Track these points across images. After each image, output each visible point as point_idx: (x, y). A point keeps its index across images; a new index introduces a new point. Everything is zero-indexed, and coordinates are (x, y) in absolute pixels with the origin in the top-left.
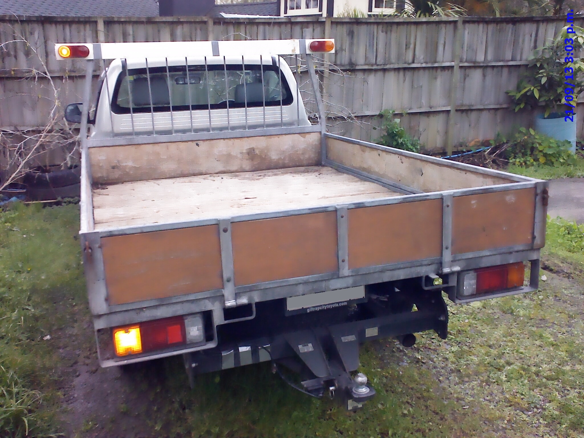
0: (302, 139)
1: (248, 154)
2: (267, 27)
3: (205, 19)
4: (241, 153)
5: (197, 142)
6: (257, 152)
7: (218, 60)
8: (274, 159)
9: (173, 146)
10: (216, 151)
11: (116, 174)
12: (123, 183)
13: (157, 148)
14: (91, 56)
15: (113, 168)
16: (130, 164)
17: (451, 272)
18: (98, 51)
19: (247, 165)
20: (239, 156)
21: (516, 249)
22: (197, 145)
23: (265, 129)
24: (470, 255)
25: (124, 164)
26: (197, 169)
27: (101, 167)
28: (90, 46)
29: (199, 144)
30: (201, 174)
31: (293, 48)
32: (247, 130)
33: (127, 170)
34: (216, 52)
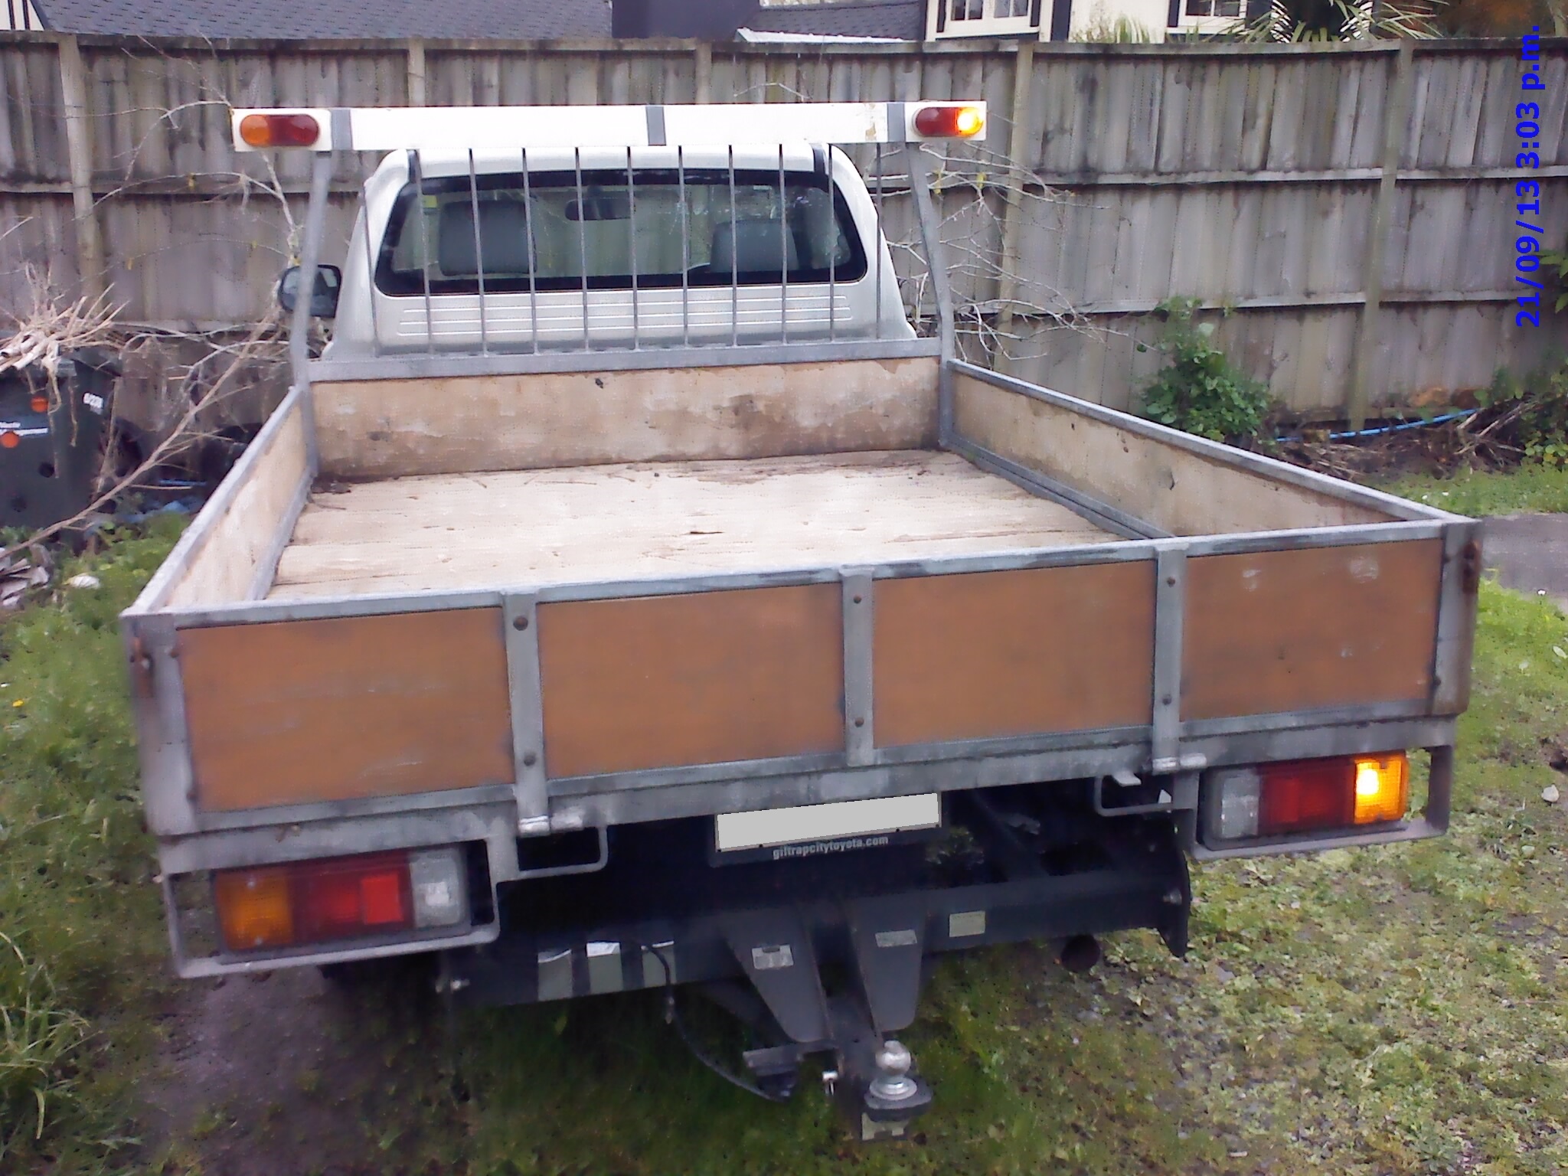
0: (887, 375)
1: (736, 411)
2: (856, 67)
3: (689, 45)
4: (717, 408)
5: (597, 375)
6: (760, 406)
7: (661, 157)
8: (806, 428)
9: (532, 385)
10: (648, 402)
11: (382, 455)
12: (396, 479)
13: (492, 388)
14: (325, 142)
15: (375, 437)
16: (419, 428)
17: (1177, 769)
18: (342, 127)
19: (731, 441)
20: (711, 415)
21: (1378, 713)
22: (599, 383)
23: (785, 344)
24: (1237, 725)
25: (403, 429)
26: (597, 449)
27: (341, 434)
28: (322, 116)
29: (602, 380)
30: (607, 462)
31: (869, 127)
32: (735, 346)
33: (411, 445)
34: (657, 134)
